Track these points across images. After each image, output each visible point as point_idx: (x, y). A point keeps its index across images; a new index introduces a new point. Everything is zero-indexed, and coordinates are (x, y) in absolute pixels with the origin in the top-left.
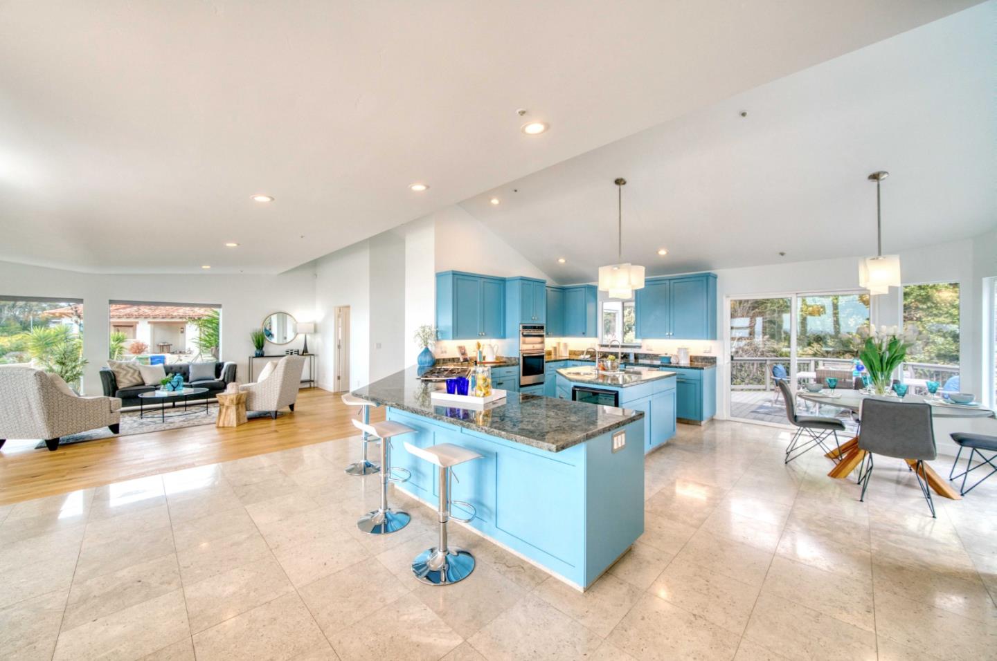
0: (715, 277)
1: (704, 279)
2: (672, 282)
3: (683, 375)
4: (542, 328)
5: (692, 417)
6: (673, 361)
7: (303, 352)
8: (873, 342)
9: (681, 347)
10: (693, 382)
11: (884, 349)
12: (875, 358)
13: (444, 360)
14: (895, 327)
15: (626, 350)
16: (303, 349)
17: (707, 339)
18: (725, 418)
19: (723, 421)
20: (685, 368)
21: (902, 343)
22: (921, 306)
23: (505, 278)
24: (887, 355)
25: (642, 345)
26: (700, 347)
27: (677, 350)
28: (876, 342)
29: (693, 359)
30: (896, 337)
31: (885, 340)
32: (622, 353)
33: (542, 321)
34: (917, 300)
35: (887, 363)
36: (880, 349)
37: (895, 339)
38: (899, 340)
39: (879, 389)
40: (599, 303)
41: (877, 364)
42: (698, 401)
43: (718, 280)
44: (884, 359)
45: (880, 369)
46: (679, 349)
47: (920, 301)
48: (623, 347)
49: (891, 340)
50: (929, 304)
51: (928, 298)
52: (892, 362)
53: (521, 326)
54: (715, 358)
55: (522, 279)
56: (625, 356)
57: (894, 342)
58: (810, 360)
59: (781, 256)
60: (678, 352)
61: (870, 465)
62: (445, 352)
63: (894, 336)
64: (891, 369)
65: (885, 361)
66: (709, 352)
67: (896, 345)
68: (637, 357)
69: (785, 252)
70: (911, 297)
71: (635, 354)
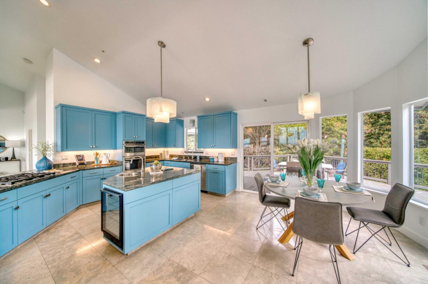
0: (236, 114)
1: (229, 115)
2: (214, 116)
3: (217, 168)
4: (143, 143)
5: (221, 193)
6: (215, 160)
7: (12, 159)
8: (306, 150)
9: (219, 152)
10: (222, 172)
11: (312, 154)
12: (307, 160)
13: (64, 164)
14: (318, 139)
15: (196, 154)
16: (11, 157)
17: (230, 148)
18: (241, 190)
19: (239, 192)
20: (221, 165)
21: (322, 150)
22: (327, 133)
23: (116, 112)
24: (313, 158)
25: (204, 151)
26: (229, 152)
27: (218, 154)
28: (307, 150)
29: (226, 159)
30: (318, 146)
31: (312, 148)
32: (194, 156)
33: (143, 138)
34: (326, 130)
35: (314, 163)
36: (310, 154)
37: (318, 148)
38: (320, 149)
39: (309, 180)
40: (185, 129)
41: (308, 164)
42: (224, 183)
43: (238, 115)
44: (311, 161)
45: (309, 168)
46: (219, 153)
47: (327, 131)
48: (195, 152)
49: (315, 149)
50: (330, 132)
51: (330, 130)
52: (316, 162)
53: (124, 142)
54: (236, 158)
55: (124, 112)
56: (195, 158)
57: (317, 150)
58: (288, 156)
59: (265, 101)
60: (218, 155)
61: (301, 241)
62: (66, 159)
63: (317, 146)
64: (315, 167)
65: (312, 163)
66: (234, 155)
67: (318, 151)
68: (201, 158)
69: (267, 99)
70: (324, 129)
71: (200, 156)
